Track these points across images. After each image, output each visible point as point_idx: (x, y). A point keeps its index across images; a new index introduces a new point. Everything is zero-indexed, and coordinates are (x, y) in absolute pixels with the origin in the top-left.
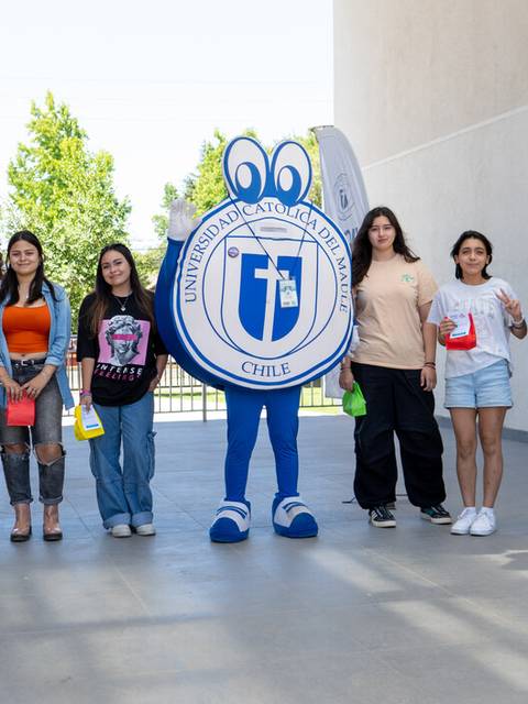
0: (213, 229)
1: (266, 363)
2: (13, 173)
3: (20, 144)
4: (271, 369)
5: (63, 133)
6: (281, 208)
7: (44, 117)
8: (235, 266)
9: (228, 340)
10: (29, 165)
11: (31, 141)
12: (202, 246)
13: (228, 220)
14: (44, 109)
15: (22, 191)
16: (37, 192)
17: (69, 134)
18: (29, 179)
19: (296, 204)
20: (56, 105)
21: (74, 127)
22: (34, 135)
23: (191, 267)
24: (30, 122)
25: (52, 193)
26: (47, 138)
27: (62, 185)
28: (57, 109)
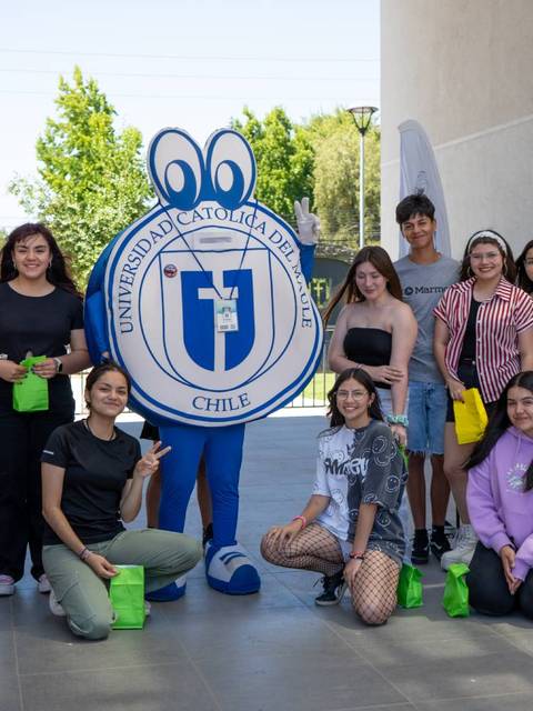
0: (144, 244)
1: (221, 396)
2: (42, 149)
3: (49, 120)
4: (227, 402)
5: (92, 108)
6: (221, 213)
7: (73, 92)
8: (174, 286)
9: (175, 375)
10: (58, 140)
11: (59, 116)
12: (133, 265)
13: (162, 233)
14: (73, 85)
15: (52, 167)
16: (66, 168)
17: (97, 110)
18: (58, 155)
19: (239, 206)
20: (84, 81)
21: (102, 103)
22: (63, 111)
23: (123, 291)
24: (57, 97)
25: (81, 170)
26: (75, 113)
27: (91, 160)
28: (85, 84)
